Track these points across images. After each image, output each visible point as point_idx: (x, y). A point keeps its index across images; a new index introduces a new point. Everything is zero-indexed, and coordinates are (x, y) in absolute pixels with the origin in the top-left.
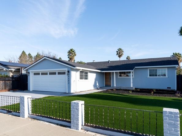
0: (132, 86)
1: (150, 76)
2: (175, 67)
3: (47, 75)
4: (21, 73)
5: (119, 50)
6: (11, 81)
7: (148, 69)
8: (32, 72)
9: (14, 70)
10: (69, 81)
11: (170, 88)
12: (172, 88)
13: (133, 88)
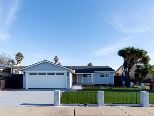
0: (93, 83)
1: (101, 76)
2: (113, 72)
3: (46, 75)
4: (12, 73)
5: (56, 58)
6: (5, 81)
7: (100, 73)
8: (28, 72)
9: (3, 70)
10: (68, 80)
11: (111, 83)
12: (112, 84)
13: (94, 84)
